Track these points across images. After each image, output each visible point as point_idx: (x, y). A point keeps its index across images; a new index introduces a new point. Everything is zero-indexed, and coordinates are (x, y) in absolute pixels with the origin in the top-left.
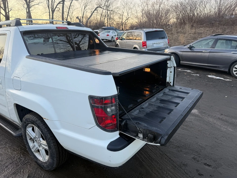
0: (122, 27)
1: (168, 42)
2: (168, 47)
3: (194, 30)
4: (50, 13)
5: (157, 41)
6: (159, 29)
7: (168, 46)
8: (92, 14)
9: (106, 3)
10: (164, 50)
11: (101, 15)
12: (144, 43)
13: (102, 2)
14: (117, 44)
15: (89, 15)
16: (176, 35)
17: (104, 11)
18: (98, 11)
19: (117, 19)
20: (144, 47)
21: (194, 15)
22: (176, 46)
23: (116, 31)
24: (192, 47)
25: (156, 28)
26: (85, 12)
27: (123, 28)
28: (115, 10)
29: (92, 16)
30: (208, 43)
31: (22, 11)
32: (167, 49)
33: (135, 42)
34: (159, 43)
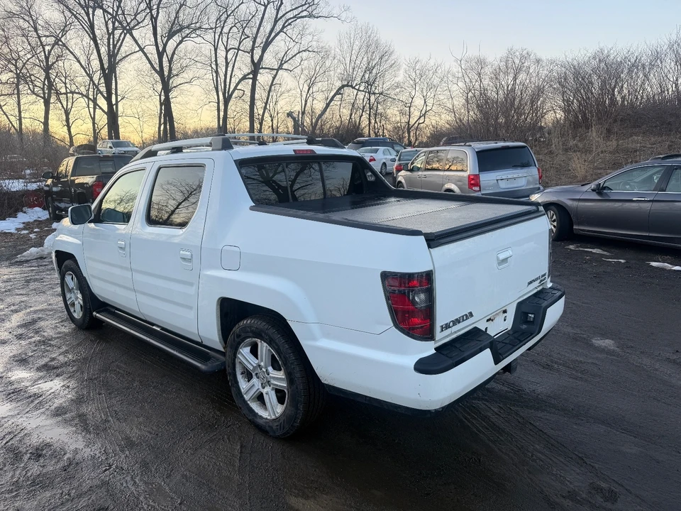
0: (409, 136)
1: (538, 177)
2: (539, 189)
3: (614, 143)
4: (218, 103)
5: (508, 174)
6: (513, 142)
7: (538, 186)
8: (328, 105)
9: (367, 76)
10: (528, 196)
11: (353, 106)
12: (473, 179)
13: (355, 73)
14: (400, 182)
15: (319, 106)
16: (564, 158)
17: (361, 95)
18: (345, 96)
19: (394, 114)
20: (473, 188)
21: (613, 100)
22: (561, 185)
23: (393, 148)
24: (604, 188)
25: (505, 140)
26: (310, 99)
27: (411, 138)
28: (389, 92)
29: (328, 110)
30: (651, 177)
31: (150, 100)
32: (536, 195)
33: (448, 176)
34: (515, 179)
